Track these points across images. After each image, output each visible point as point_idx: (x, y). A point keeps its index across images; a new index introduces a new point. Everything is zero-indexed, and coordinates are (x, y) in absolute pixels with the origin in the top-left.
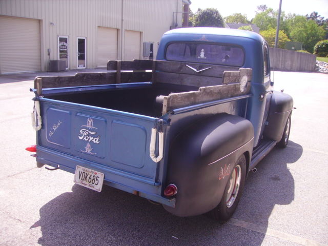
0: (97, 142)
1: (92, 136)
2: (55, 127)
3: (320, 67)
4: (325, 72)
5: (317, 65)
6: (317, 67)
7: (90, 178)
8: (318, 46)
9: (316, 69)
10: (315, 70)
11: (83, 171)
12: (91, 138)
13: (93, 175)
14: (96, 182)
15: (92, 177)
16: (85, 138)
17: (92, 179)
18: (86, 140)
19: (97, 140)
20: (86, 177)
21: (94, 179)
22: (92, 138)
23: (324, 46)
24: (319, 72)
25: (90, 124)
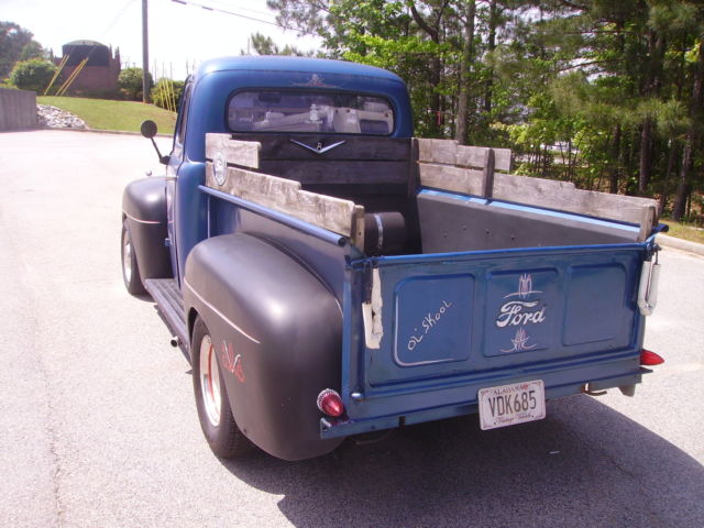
0: (540, 319)
1: (530, 310)
2: (429, 321)
3: (48, 117)
4: (60, 126)
5: (40, 113)
6: (42, 118)
7: (516, 402)
8: (19, 72)
9: (41, 121)
10: (38, 124)
11: (496, 396)
12: (528, 316)
13: (520, 393)
14: (531, 403)
15: (519, 399)
16: (514, 322)
17: (521, 402)
18: (516, 323)
19: (541, 314)
20: (508, 404)
21: (525, 401)
22: (531, 315)
23: (32, 72)
24: (49, 128)
25: (525, 286)
